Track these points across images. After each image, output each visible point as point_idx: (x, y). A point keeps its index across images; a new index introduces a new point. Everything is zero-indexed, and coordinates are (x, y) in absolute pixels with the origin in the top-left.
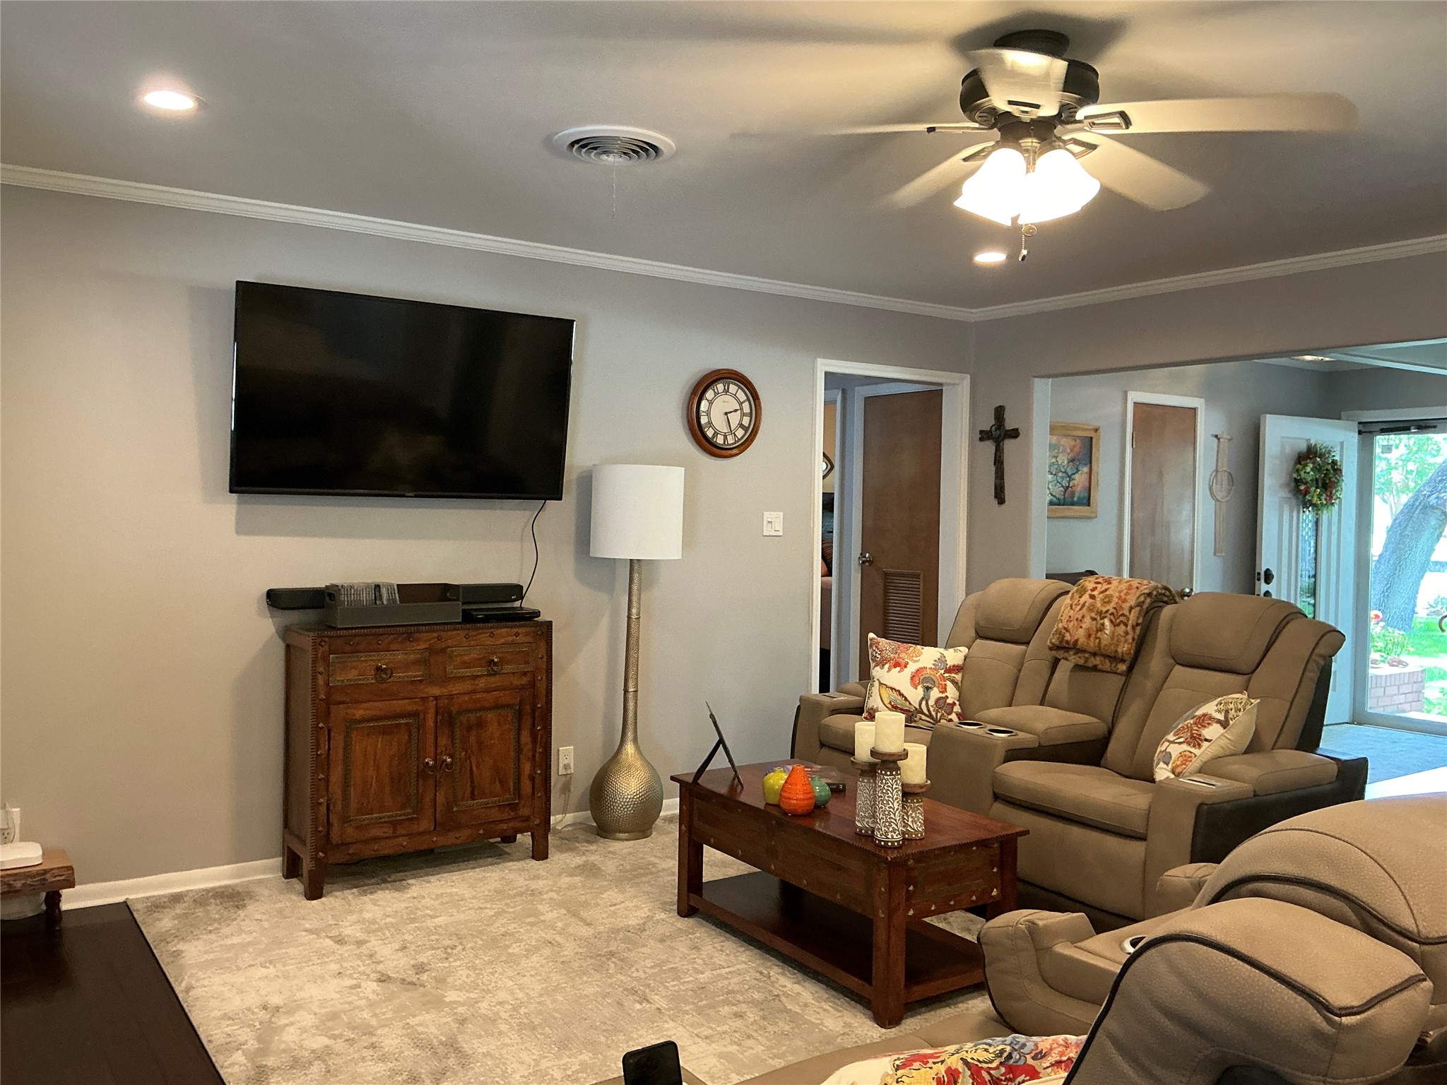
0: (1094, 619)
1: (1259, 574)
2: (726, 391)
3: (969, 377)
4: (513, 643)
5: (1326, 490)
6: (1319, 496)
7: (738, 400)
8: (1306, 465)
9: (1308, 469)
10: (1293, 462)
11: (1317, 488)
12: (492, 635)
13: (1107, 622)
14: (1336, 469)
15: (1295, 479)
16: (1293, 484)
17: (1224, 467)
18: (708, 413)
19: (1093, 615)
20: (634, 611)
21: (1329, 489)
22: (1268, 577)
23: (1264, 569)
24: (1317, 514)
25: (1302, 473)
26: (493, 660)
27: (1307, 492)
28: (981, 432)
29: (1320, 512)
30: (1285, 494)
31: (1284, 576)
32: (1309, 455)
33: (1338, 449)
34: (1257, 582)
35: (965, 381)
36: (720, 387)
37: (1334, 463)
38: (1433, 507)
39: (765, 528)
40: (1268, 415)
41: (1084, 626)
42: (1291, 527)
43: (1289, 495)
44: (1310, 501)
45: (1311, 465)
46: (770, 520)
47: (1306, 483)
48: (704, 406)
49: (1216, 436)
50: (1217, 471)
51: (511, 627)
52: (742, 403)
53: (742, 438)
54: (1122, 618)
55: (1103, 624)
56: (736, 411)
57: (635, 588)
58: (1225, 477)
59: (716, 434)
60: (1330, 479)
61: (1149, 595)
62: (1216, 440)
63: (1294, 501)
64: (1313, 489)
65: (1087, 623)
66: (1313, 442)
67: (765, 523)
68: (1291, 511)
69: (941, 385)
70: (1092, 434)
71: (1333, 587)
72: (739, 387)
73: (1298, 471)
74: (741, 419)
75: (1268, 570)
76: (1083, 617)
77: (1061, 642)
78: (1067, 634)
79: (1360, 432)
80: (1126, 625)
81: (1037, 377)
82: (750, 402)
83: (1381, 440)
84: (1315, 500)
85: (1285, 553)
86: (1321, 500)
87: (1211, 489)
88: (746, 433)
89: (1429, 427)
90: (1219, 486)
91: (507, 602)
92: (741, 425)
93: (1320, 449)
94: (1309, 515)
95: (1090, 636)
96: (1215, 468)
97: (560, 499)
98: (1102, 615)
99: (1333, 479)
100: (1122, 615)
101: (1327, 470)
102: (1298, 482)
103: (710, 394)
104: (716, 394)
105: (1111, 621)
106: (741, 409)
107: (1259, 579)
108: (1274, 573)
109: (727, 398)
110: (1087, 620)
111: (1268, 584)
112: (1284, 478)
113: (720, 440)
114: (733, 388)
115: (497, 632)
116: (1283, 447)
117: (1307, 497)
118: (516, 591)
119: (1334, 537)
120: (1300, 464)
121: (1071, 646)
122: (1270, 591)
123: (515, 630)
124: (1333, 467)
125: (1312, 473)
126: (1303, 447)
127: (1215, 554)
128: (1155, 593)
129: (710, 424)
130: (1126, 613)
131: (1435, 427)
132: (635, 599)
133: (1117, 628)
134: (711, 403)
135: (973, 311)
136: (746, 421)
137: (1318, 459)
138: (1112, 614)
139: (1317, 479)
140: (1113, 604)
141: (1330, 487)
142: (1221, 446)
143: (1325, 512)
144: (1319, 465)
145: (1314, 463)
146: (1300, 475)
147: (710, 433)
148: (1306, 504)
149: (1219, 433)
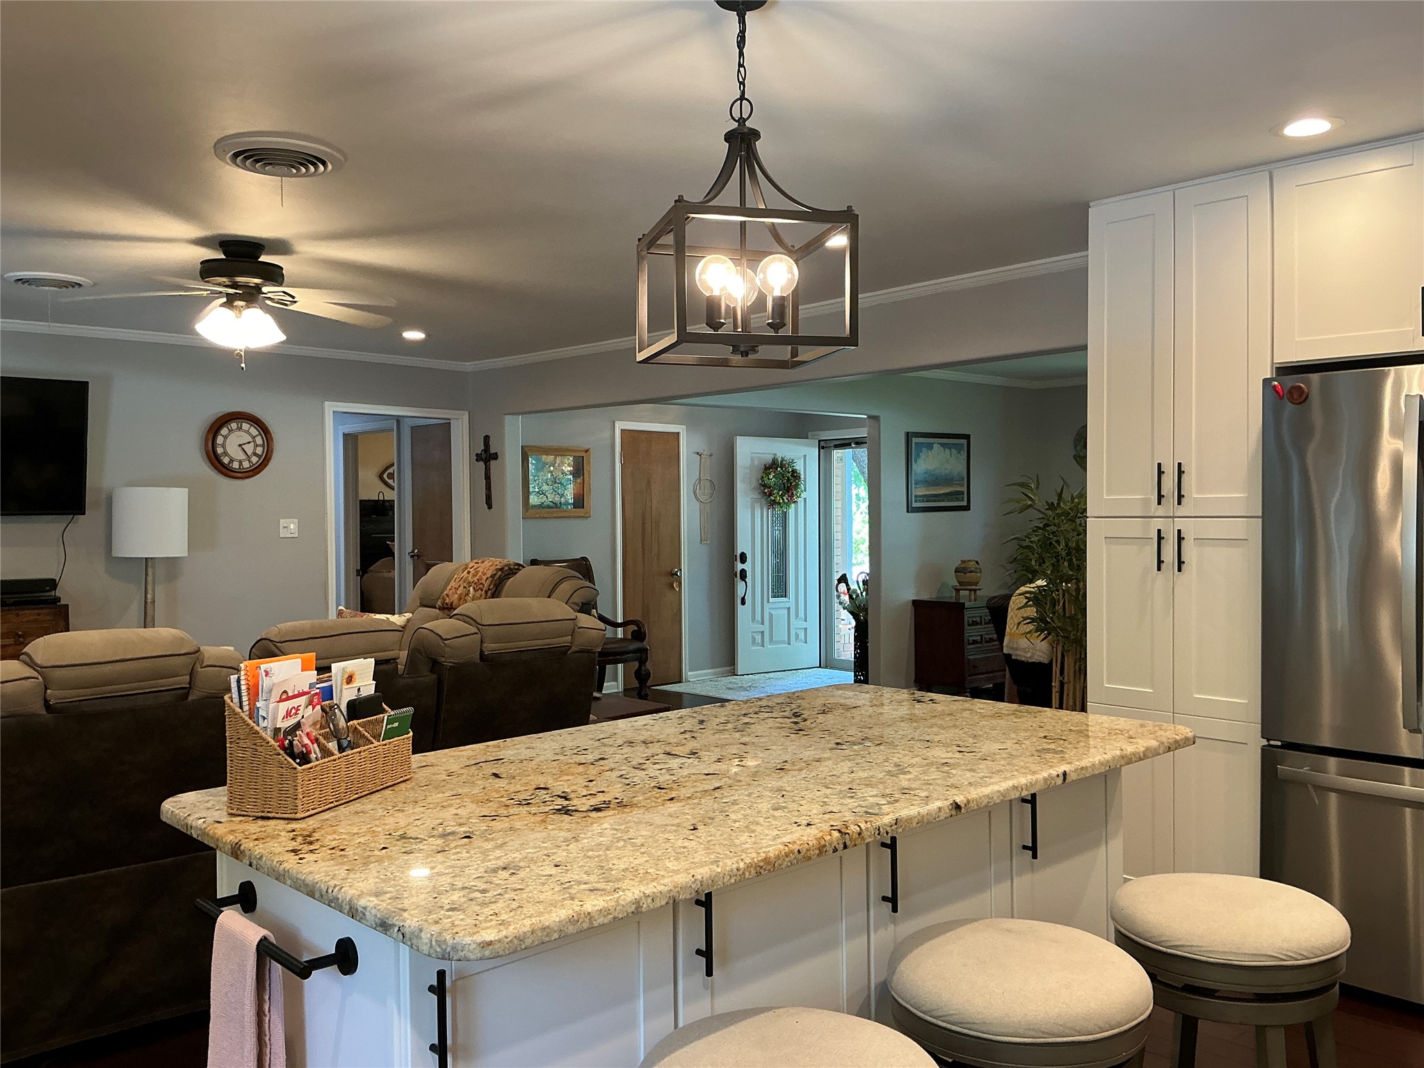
0: (465, 587)
1: (736, 556)
2: (240, 429)
3: (467, 413)
4: (35, 621)
5: (787, 492)
6: (782, 496)
7: (250, 434)
8: (770, 473)
9: (771, 477)
10: (759, 472)
11: (780, 490)
12: (18, 615)
13: (471, 589)
15: (761, 484)
16: (760, 488)
17: (706, 475)
18: (223, 446)
19: (465, 584)
20: (149, 596)
21: (790, 491)
22: (743, 558)
23: (739, 552)
24: (782, 509)
25: (767, 479)
26: (18, 633)
27: (771, 495)
28: (477, 455)
29: (785, 508)
30: (755, 494)
31: (758, 557)
32: (774, 466)
33: (799, 461)
34: (735, 562)
35: (464, 417)
36: (234, 425)
37: (794, 472)
39: (281, 532)
40: (738, 437)
41: (459, 592)
42: (762, 518)
43: (758, 496)
44: (774, 500)
45: (774, 474)
46: (285, 525)
47: (769, 488)
48: (220, 440)
49: (698, 453)
50: (700, 480)
51: (34, 609)
52: (254, 437)
53: (256, 463)
54: (481, 586)
55: (469, 591)
56: (249, 443)
57: (150, 578)
58: (707, 484)
59: (232, 461)
60: (790, 483)
61: (501, 569)
62: (699, 457)
63: (761, 501)
64: (776, 491)
65: (461, 590)
66: (776, 456)
67: (281, 527)
68: (761, 509)
69: (449, 419)
70: (583, 454)
72: (251, 425)
73: (764, 478)
74: (255, 449)
75: (743, 553)
76: (459, 586)
77: (443, 604)
78: (447, 598)
79: (821, 448)
80: (482, 591)
81: (509, 414)
82: (262, 436)
83: (837, 454)
84: (779, 499)
85: (757, 539)
86: (784, 499)
87: (695, 494)
88: (259, 459)
90: (702, 491)
91: (42, 592)
92: (255, 454)
93: (782, 462)
95: (461, 599)
96: (698, 477)
97: (84, 514)
98: (470, 584)
99: (793, 484)
100: (481, 584)
101: (788, 477)
102: (764, 486)
103: (224, 431)
104: (231, 431)
105: (474, 588)
106: (254, 441)
107: (736, 560)
108: (749, 555)
109: (241, 433)
110: (462, 588)
111: (743, 563)
112: (755, 484)
113: (236, 465)
114: (245, 426)
115: (21, 613)
116: (752, 459)
118: (52, 584)
119: (801, 526)
120: (765, 473)
121: (449, 606)
122: (746, 569)
123: (36, 611)
124: (792, 475)
125: (775, 479)
126: (769, 459)
127: (701, 542)
128: (506, 568)
129: (226, 454)
130: (484, 582)
132: (149, 588)
133: (477, 593)
134: (225, 437)
135: (467, 364)
136: (259, 450)
137: (781, 468)
138: (476, 583)
139: (780, 484)
140: (477, 577)
141: (792, 489)
142: (703, 460)
143: (789, 508)
144: (781, 473)
145: (776, 472)
146: (765, 481)
147: (226, 460)
148: (773, 504)
149: (700, 451)
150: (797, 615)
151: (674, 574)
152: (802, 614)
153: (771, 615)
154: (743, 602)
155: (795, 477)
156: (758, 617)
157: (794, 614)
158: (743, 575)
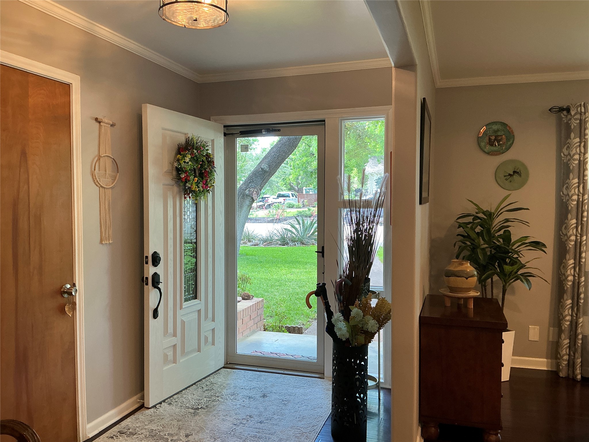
1: (147, 257)
5: (202, 178)
6: (197, 183)
8: (184, 156)
9: (187, 159)
10: (174, 153)
11: (195, 177)
14: (210, 161)
15: (176, 167)
16: (175, 173)
17: (107, 151)
21: (205, 179)
22: (156, 259)
23: (151, 252)
24: (196, 200)
25: (182, 162)
27: (186, 181)
29: (198, 198)
30: (169, 180)
31: (171, 256)
32: (187, 147)
33: (210, 144)
34: (145, 265)
37: (208, 156)
38: (247, 195)
40: (147, 105)
42: (175, 212)
43: (173, 183)
44: (189, 188)
45: (190, 156)
47: (185, 172)
49: (96, 119)
50: (99, 157)
58: (109, 163)
60: (205, 169)
62: (97, 124)
63: (176, 189)
64: (192, 177)
66: (190, 135)
68: (174, 198)
71: (210, 260)
73: (178, 160)
75: (155, 253)
79: (225, 134)
84: (194, 187)
85: (171, 235)
86: (198, 187)
87: (93, 175)
89: (275, 130)
90: (102, 172)
93: (197, 143)
94: (188, 202)
96: (96, 153)
99: (207, 170)
101: (203, 161)
102: (179, 170)
107: (147, 263)
108: (161, 256)
111: (156, 266)
112: (166, 166)
116: (164, 137)
117: (187, 184)
120: (180, 154)
122: (158, 273)
124: (207, 159)
125: (190, 163)
126: (182, 140)
127: (101, 242)
131: (279, 130)
137: (195, 151)
139: (195, 169)
141: (206, 177)
142: (103, 130)
143: (202, 198)
144: (196, 156)
145: (192, 154)
146: (180, 164)
148: (187, 191)
149: (100, 117)
150: (206, 317)
151: (65, 292)
152: (210, 315)
153: (183, 323)
154: (155, 314)
155: (209, 162)
156: (171, 330)
157: (204, 318)
158: (156, 281)
